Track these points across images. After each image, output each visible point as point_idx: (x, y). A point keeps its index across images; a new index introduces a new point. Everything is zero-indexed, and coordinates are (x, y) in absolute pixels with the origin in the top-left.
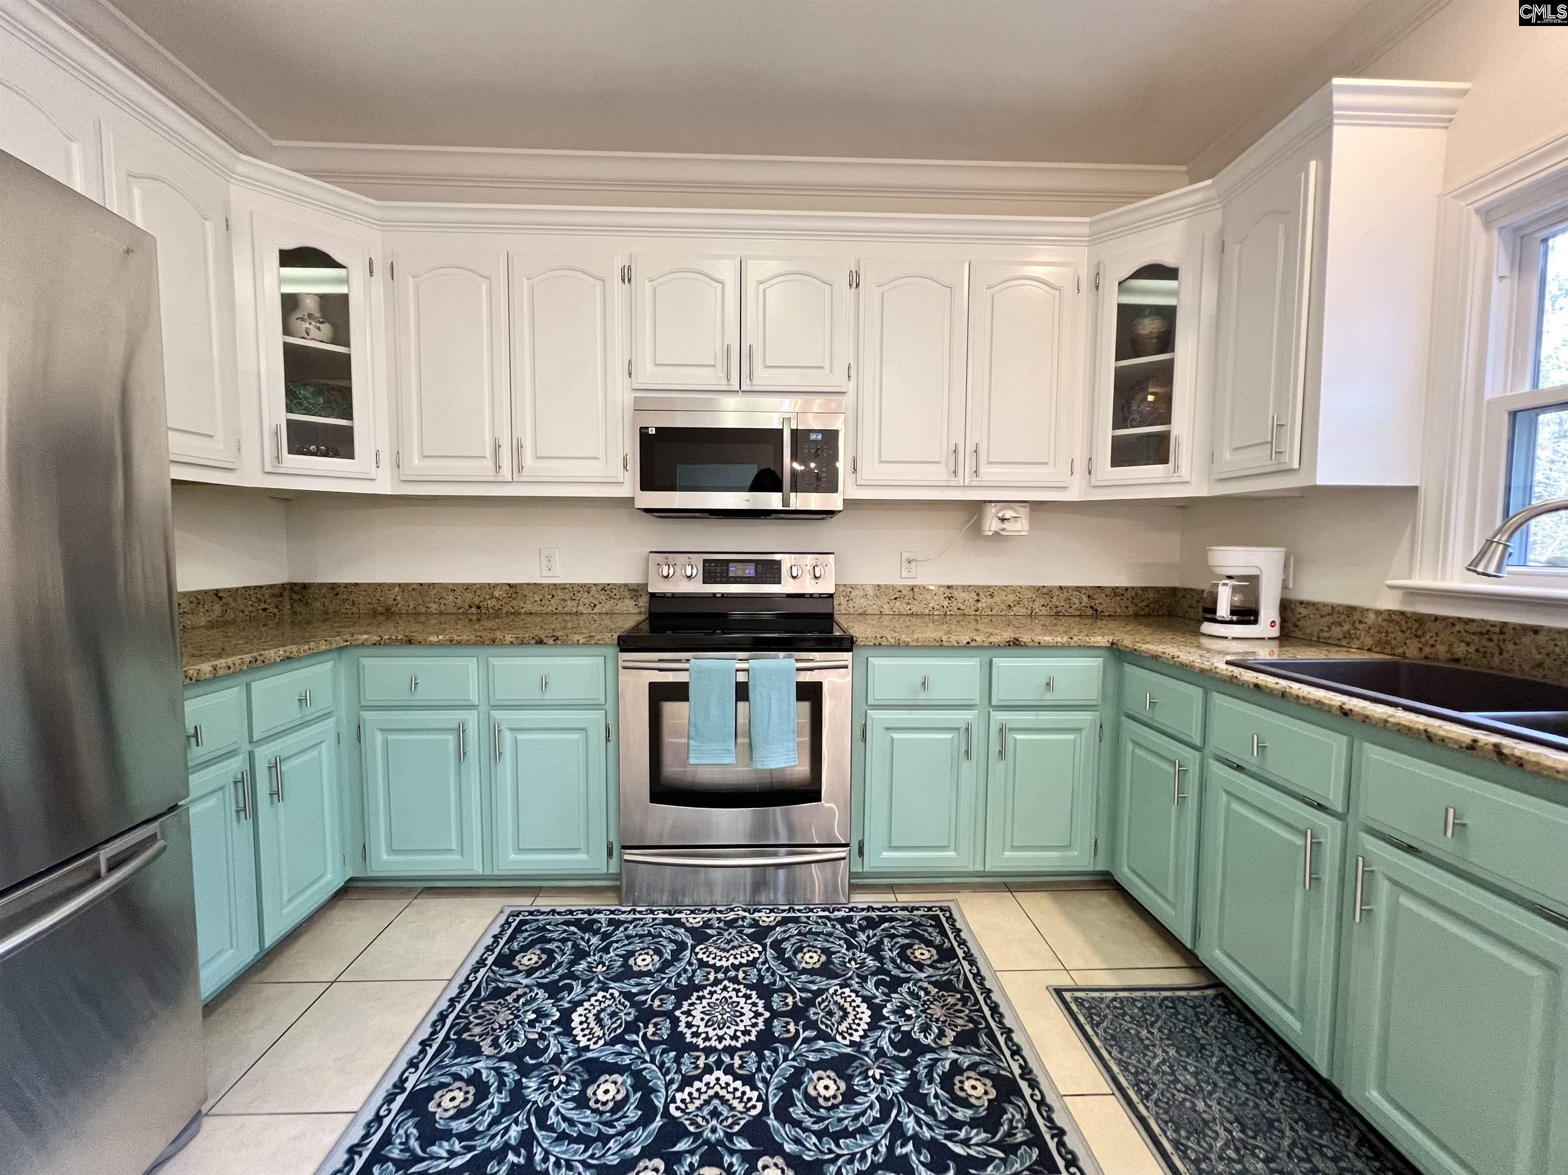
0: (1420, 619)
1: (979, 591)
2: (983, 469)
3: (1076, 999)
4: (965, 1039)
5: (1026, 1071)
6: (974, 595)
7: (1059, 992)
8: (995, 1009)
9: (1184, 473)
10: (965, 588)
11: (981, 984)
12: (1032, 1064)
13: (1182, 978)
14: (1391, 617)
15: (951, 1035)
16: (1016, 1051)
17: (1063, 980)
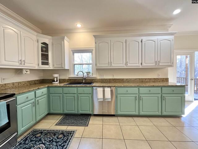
0: (70, 79)
1: (19, 83)
2: (25, 64)
3: (58, 124)
4: (55, 135)
5: (62, 131)
6: (18, 84)
7: (56, 125)
8: (53, 131)
9: (51, 66)
10: (16, 83)
11: (49, 131)
12: (62, 130)
13: (62, 117)
14: (68, 79)
15: (53, 136)
16: (59, 131)
17: (55, 124)
